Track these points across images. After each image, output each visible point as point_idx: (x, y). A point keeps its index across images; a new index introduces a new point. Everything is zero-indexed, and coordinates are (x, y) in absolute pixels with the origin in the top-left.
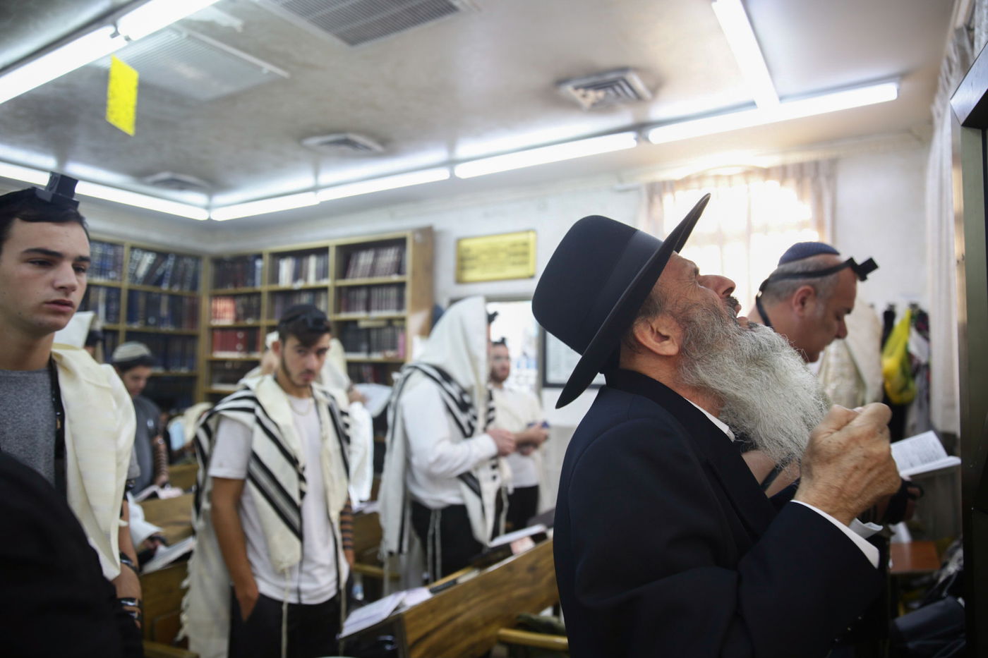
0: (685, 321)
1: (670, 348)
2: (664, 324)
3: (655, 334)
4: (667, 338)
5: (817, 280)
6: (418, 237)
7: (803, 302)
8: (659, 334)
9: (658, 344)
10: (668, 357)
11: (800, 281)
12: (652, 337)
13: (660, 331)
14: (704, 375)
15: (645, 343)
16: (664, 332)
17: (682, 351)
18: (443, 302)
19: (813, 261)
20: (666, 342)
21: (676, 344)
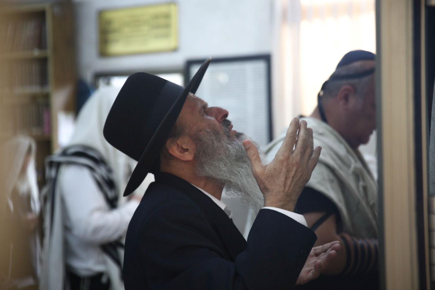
0: (196, 139)
1: (188, 156)
2: (185, 142)
3: (180, 148)
4: (187, 150)
5: (355, 81)
6: (57, 10)
7: (346, 98)
8: (182, 148)
9: (182, 154)
10: (188, 162)
11: (345, 82)
12: (178, 150)
13: (182, 146)
14: (209, 170)
15: (173, 154)
16: (185, 147)
17: (195, 157)
18: (88, 77)
19: (357, 65)
20: (186, 153)
21: (192, 153)
